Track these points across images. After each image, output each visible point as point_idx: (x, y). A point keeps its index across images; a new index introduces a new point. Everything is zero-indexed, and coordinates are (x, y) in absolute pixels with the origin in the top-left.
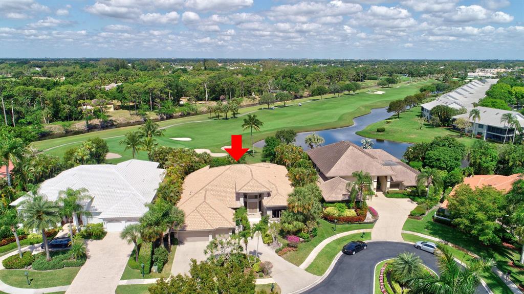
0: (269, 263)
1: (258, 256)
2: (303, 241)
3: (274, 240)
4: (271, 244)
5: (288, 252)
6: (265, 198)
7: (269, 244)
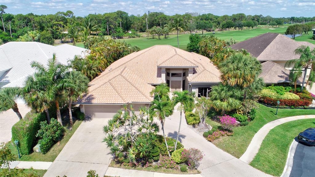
0: (196, 152)
1: (180, 140)
2: (239, 124)
3: (201, 120)
4: (196, 125)
5: (221, 137)
6: (189, 75)
7: (194, 125)
